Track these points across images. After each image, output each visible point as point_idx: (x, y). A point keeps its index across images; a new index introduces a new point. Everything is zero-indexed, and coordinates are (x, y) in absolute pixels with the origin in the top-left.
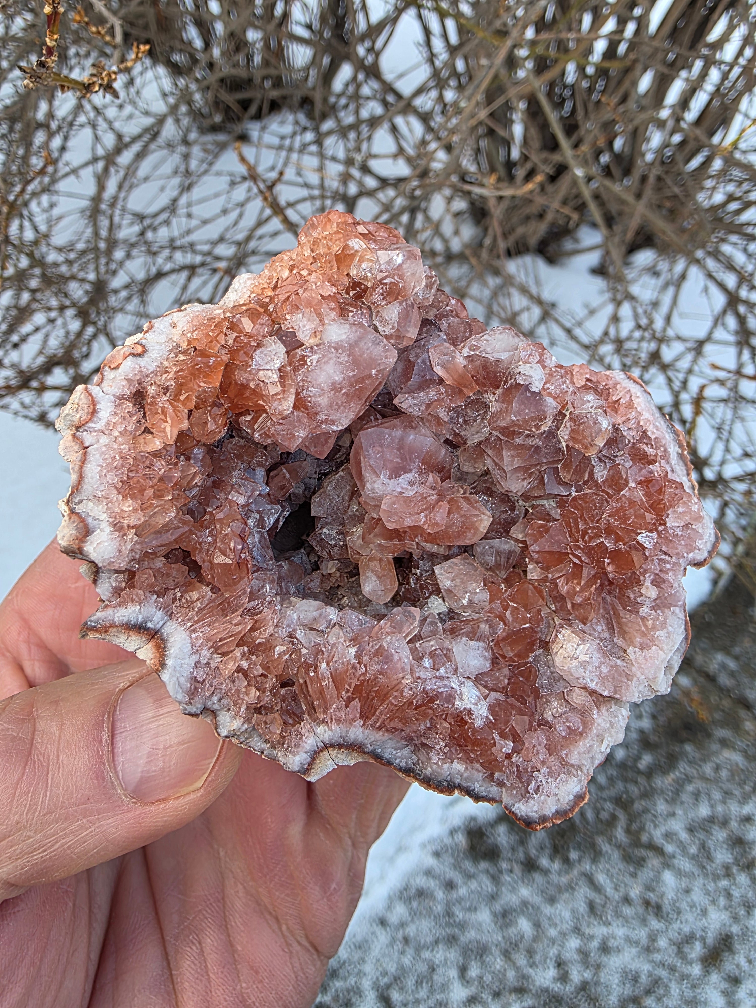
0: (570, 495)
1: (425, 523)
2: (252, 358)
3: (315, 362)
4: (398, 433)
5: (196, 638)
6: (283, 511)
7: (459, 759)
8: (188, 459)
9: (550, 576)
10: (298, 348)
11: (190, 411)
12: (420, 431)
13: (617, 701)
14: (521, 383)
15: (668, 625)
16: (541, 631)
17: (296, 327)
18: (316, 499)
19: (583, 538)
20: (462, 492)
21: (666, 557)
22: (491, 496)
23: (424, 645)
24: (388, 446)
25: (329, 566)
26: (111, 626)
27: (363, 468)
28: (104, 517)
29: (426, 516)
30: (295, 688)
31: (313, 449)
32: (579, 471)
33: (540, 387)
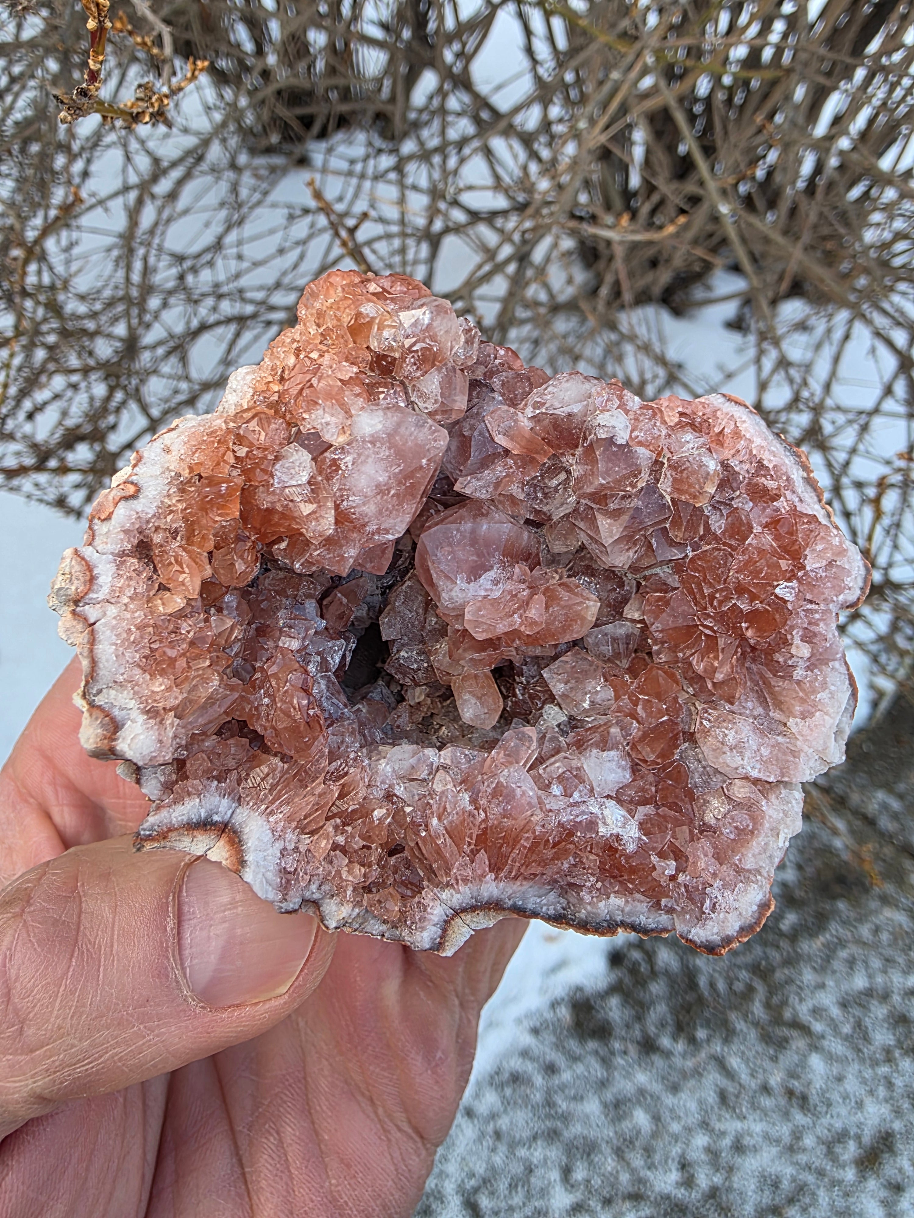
0: (686, 556)
1: (521, 625)
2: (272, 476)
3: (350, 465)
4: (467, 526)
5: (276, 823)
6: (347, 645)
7: (615, 892)
8: (220, 610)
9: (681, 655)
10: (326, 450)
11: (210, 553)
12: (493, 518)
13: (786, 784)
14: (604, 436)
15: (829, 684)
16: (682, 721)
17: (319, 427)
18: (384, 620)
19: (712, 604)
20: (557, 577)
21: (813, 606)
22: (593, 575)
23: (548, 769)
24: (459, 543)
25: (417, 694)
26: (170, 830)
27: (434, 576)
28: (132, 704)
29: (521, 617)
30: (406, 854)
31: (368, 565)
32: (692, 527)
33: (627, 437)
